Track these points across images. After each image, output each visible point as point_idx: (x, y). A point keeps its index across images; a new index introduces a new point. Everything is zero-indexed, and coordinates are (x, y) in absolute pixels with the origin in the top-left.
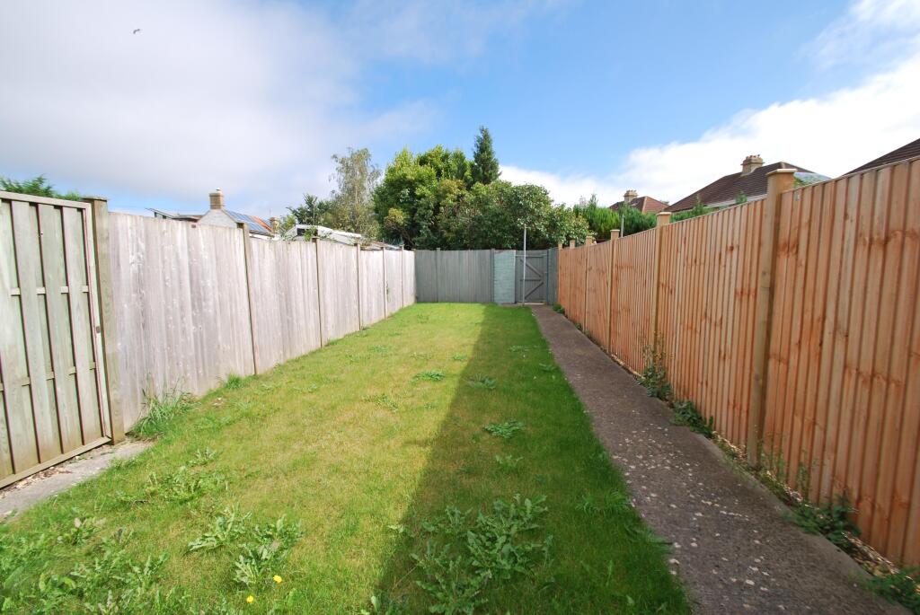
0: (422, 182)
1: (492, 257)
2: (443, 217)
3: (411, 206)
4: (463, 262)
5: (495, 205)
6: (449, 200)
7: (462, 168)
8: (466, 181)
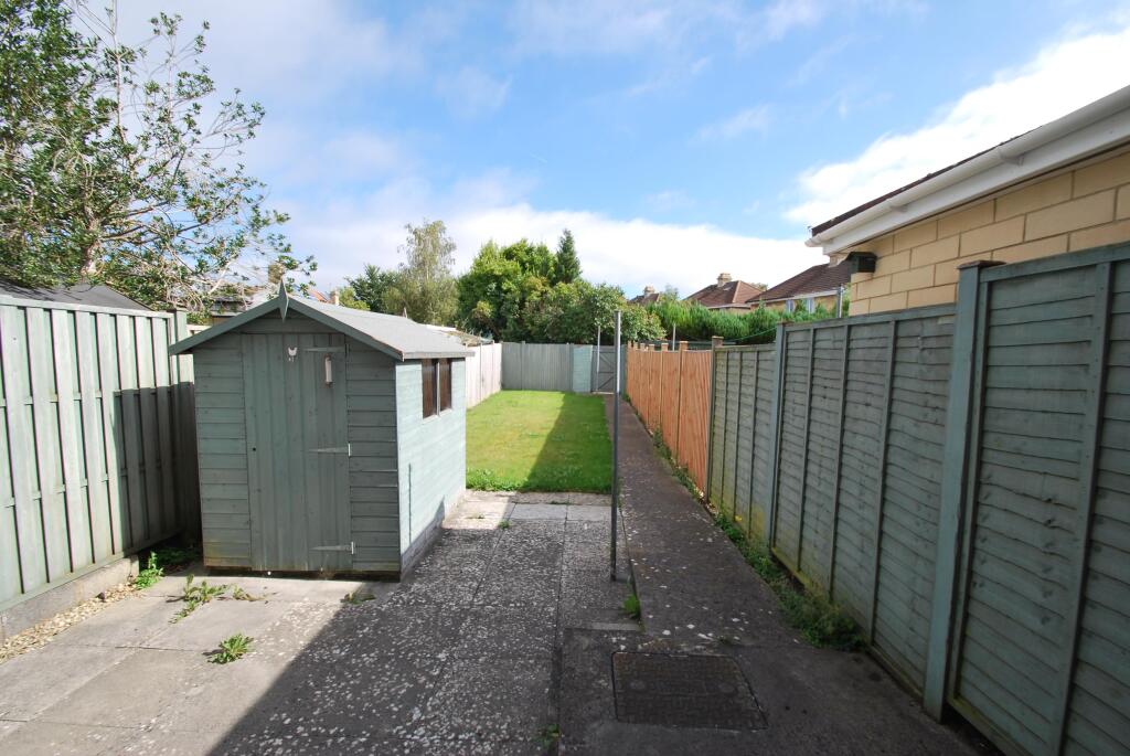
0: (508, 276)
1: (571, 350)
2: (528, 312)
3: (498, 299)
4: (544, 355)
5: (575, 303)
6: (535, 297)
7: (546, 265)
8: (549, 278)
